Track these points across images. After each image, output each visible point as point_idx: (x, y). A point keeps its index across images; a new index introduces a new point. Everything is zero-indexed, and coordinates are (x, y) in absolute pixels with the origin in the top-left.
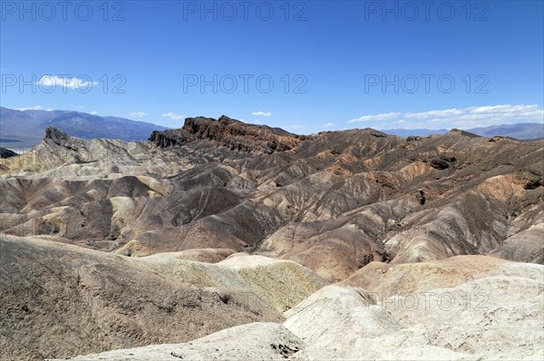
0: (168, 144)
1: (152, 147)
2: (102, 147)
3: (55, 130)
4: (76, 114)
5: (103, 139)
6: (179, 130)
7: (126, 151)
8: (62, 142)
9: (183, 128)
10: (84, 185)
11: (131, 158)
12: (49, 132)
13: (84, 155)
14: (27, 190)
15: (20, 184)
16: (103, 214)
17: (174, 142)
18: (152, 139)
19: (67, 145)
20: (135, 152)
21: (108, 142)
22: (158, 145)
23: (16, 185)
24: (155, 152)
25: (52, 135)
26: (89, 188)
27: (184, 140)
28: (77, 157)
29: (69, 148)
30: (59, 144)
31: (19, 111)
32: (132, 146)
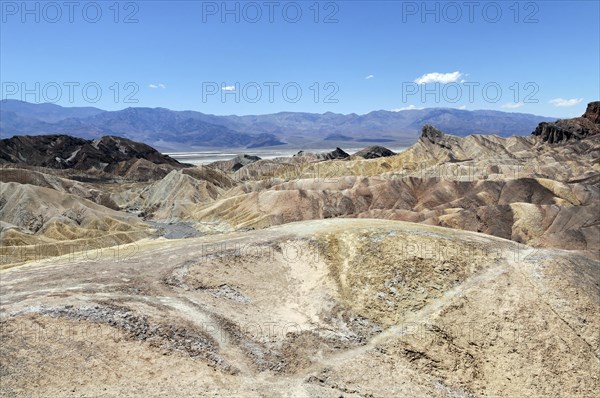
0: (560, 139)
1: (537, 142)
2: (476, 144)
3: (431, 128)
4: (444, 111)
5: (478, 136)
6: (576, 119)
7: (503, 148)
8: (437, 140)
9: (585, 116)
10: (473, 186)
11: (511, 156)
12: (425, 131)
13: (457, 154)
14: (418, 188)
15: (412, 182)
16: (502, 220)
17: (569, 136)
18: (537, 132)
19: (441, 143)
20: (516, 148)
21: (483, 139)
22: (545, 140)
23: (409, 183)
24: (541, 149)
25: (428, 133)
26: (478, 190)
27: (584, 132)
28: (451, 156)
29: (443, 146)
30: (433, 143)
31: (394, 112)
32: (511, 142)
